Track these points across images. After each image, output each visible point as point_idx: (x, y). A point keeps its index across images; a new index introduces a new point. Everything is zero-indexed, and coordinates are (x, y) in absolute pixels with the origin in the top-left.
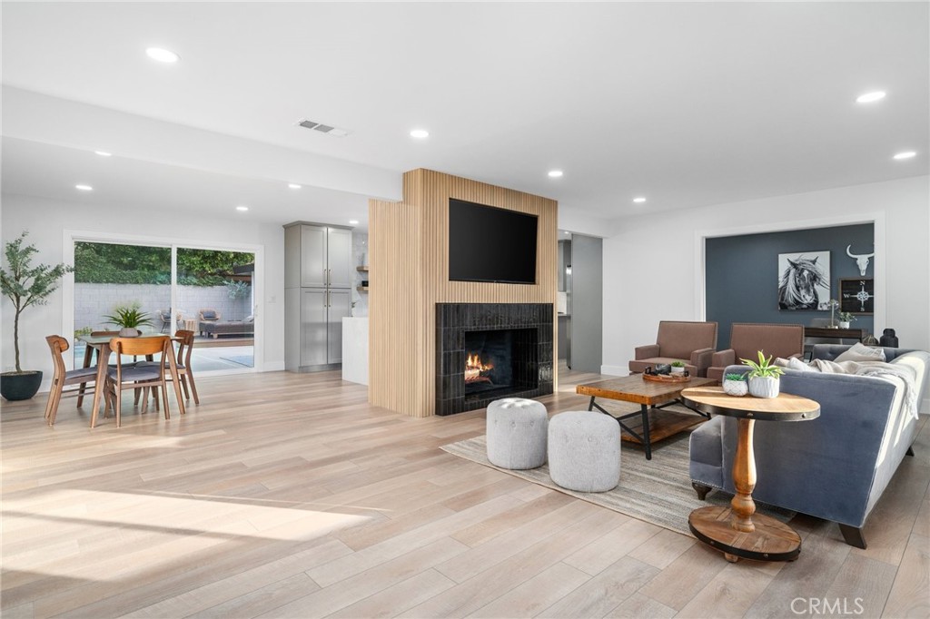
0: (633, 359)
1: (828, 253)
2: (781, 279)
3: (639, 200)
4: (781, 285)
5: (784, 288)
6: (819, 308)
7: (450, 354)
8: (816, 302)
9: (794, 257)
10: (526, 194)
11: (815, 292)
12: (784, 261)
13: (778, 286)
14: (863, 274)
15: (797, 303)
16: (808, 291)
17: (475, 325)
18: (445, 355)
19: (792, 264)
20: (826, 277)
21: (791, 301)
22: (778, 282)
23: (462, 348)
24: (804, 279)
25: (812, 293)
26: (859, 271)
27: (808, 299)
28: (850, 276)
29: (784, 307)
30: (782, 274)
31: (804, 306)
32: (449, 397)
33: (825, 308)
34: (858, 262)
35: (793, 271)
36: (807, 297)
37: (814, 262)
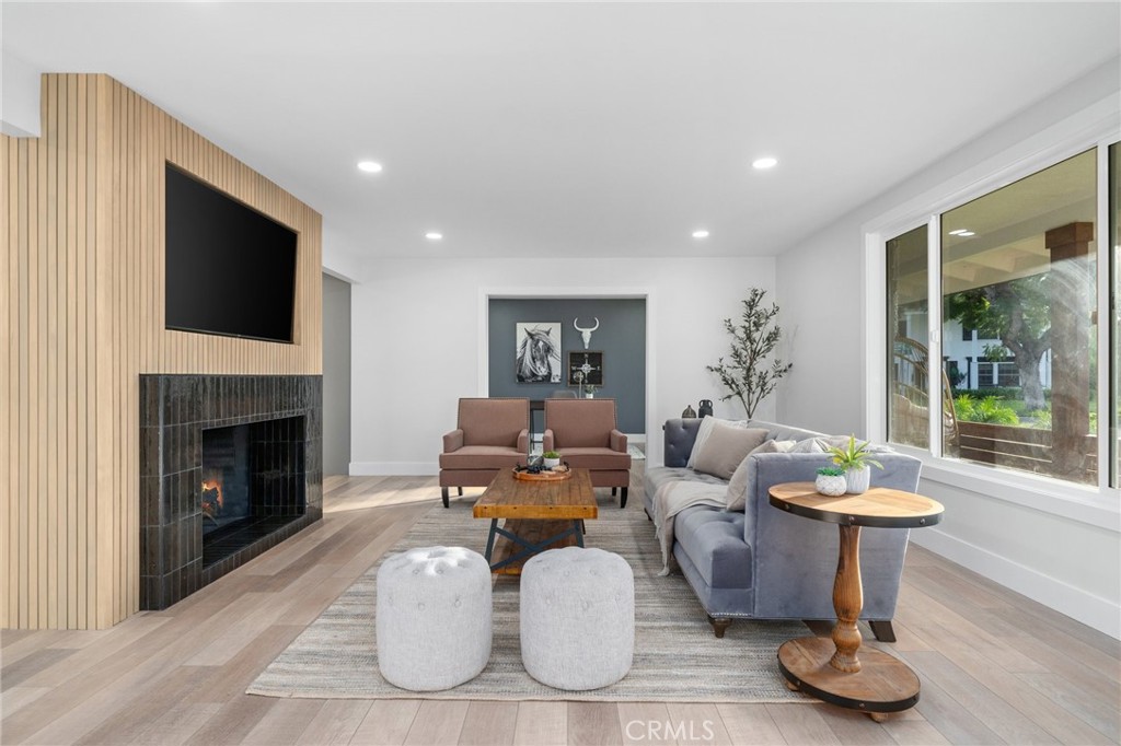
0: (442, 452)
1: (559, 324)
2: (518, 350)
3: (434, 236)
4: (519, 355)
5: (522, 359)
6: (552, 381)
7: (176, 477)
8: (550, 374)
9: (531, 327)
10: (284, 192)
11: (548, 364)
12: (522, 330)
13: (516, 356)
14: (587, 347)
15: (534, 375)
16: (543, 362)
17: (218, 416)
18: (167, 481)
19: (529, 334)
20: (558, 349)
21: (528, 373)
22: (516, 352)
23: (198, 465)
24: (539, 350)
25: (546, 365)
26: (583, 343)
27: (543, 371)
28: (577, 349)
29: (521, 379)
30: (519, 344)
31: (540, 379)
32: (175, 566)
33: (557, 380)
34: (584, 335)
35: (529, 341)
36: (542, 369)
37: (548, 333)
